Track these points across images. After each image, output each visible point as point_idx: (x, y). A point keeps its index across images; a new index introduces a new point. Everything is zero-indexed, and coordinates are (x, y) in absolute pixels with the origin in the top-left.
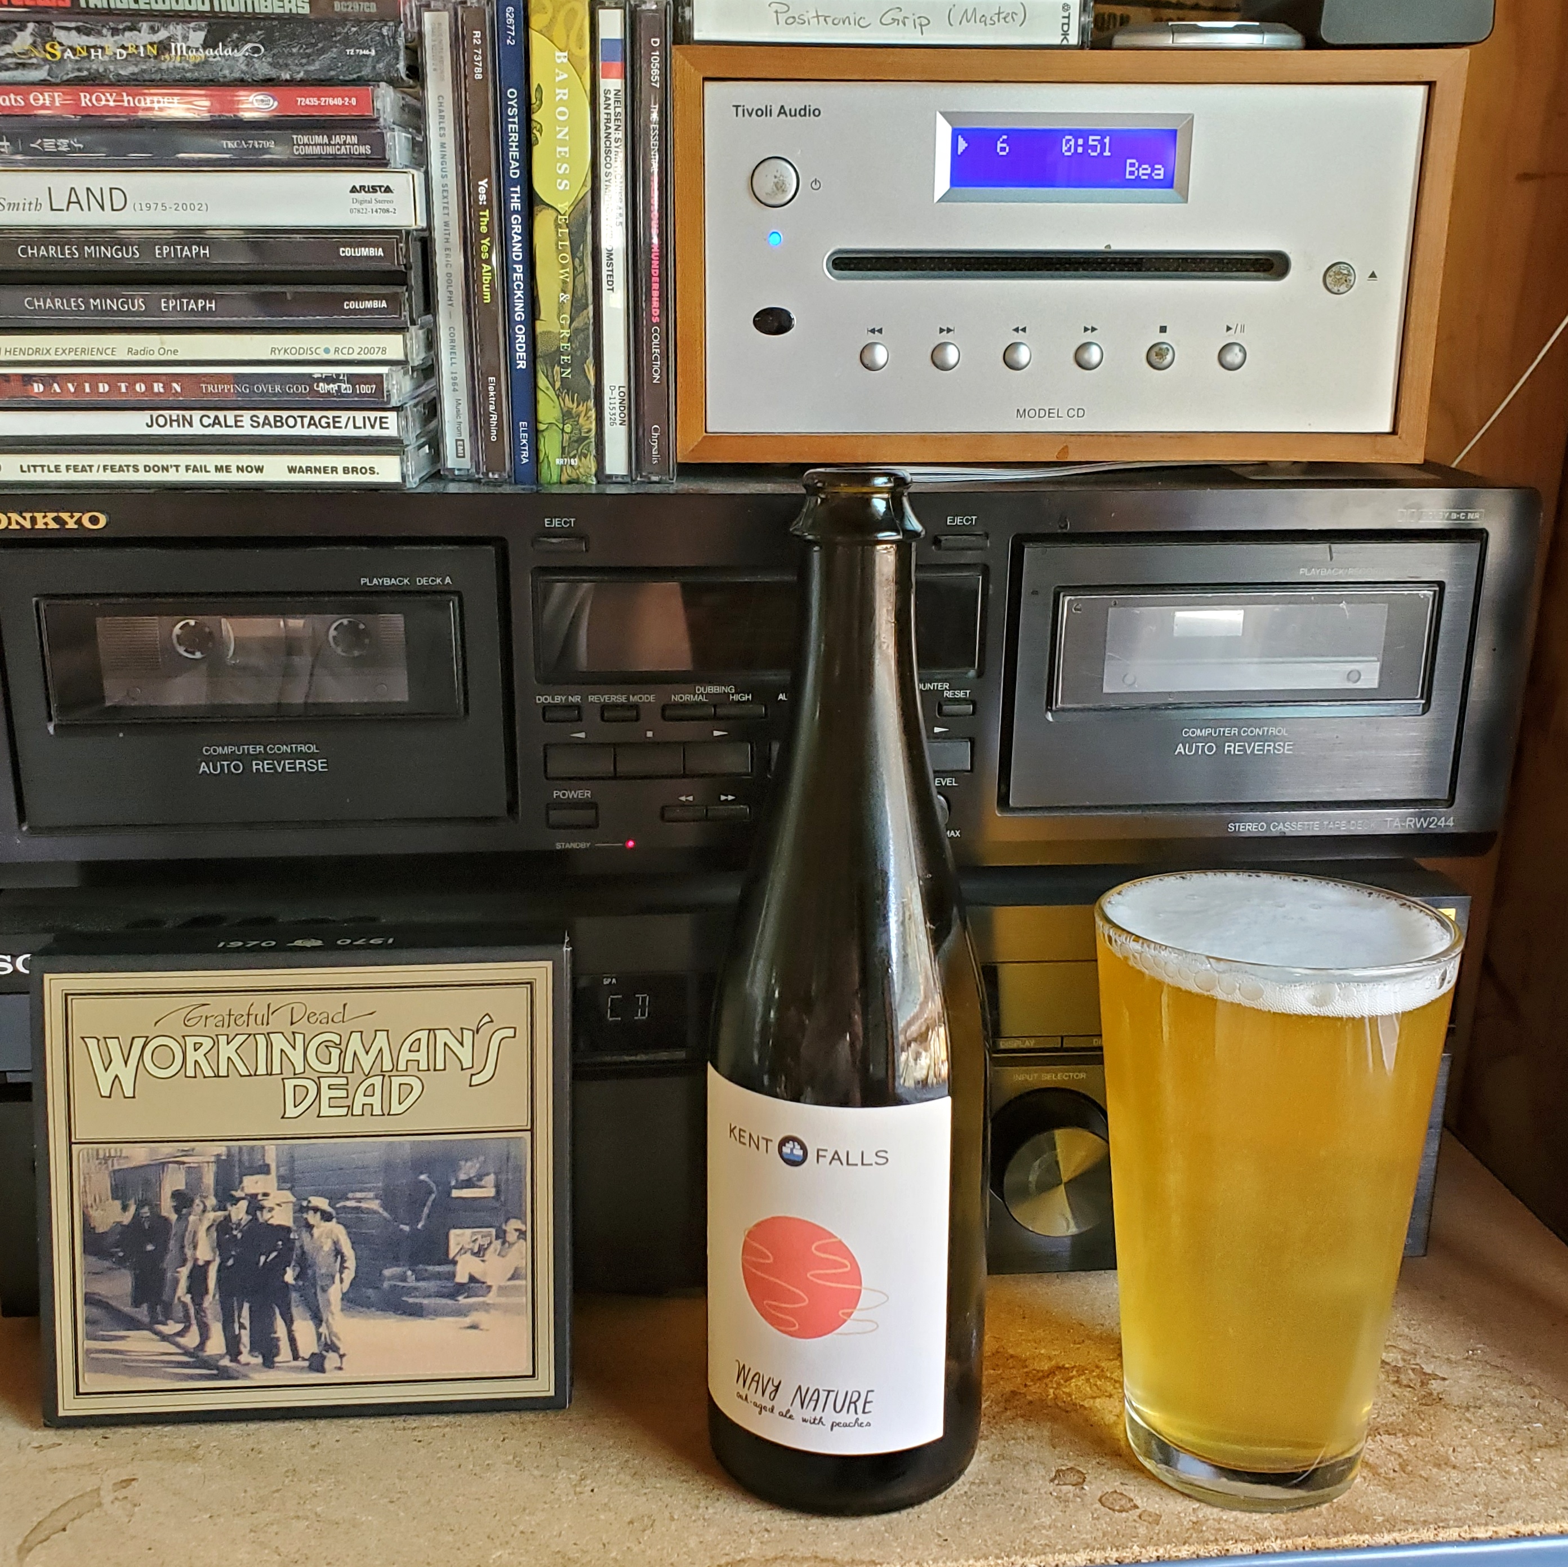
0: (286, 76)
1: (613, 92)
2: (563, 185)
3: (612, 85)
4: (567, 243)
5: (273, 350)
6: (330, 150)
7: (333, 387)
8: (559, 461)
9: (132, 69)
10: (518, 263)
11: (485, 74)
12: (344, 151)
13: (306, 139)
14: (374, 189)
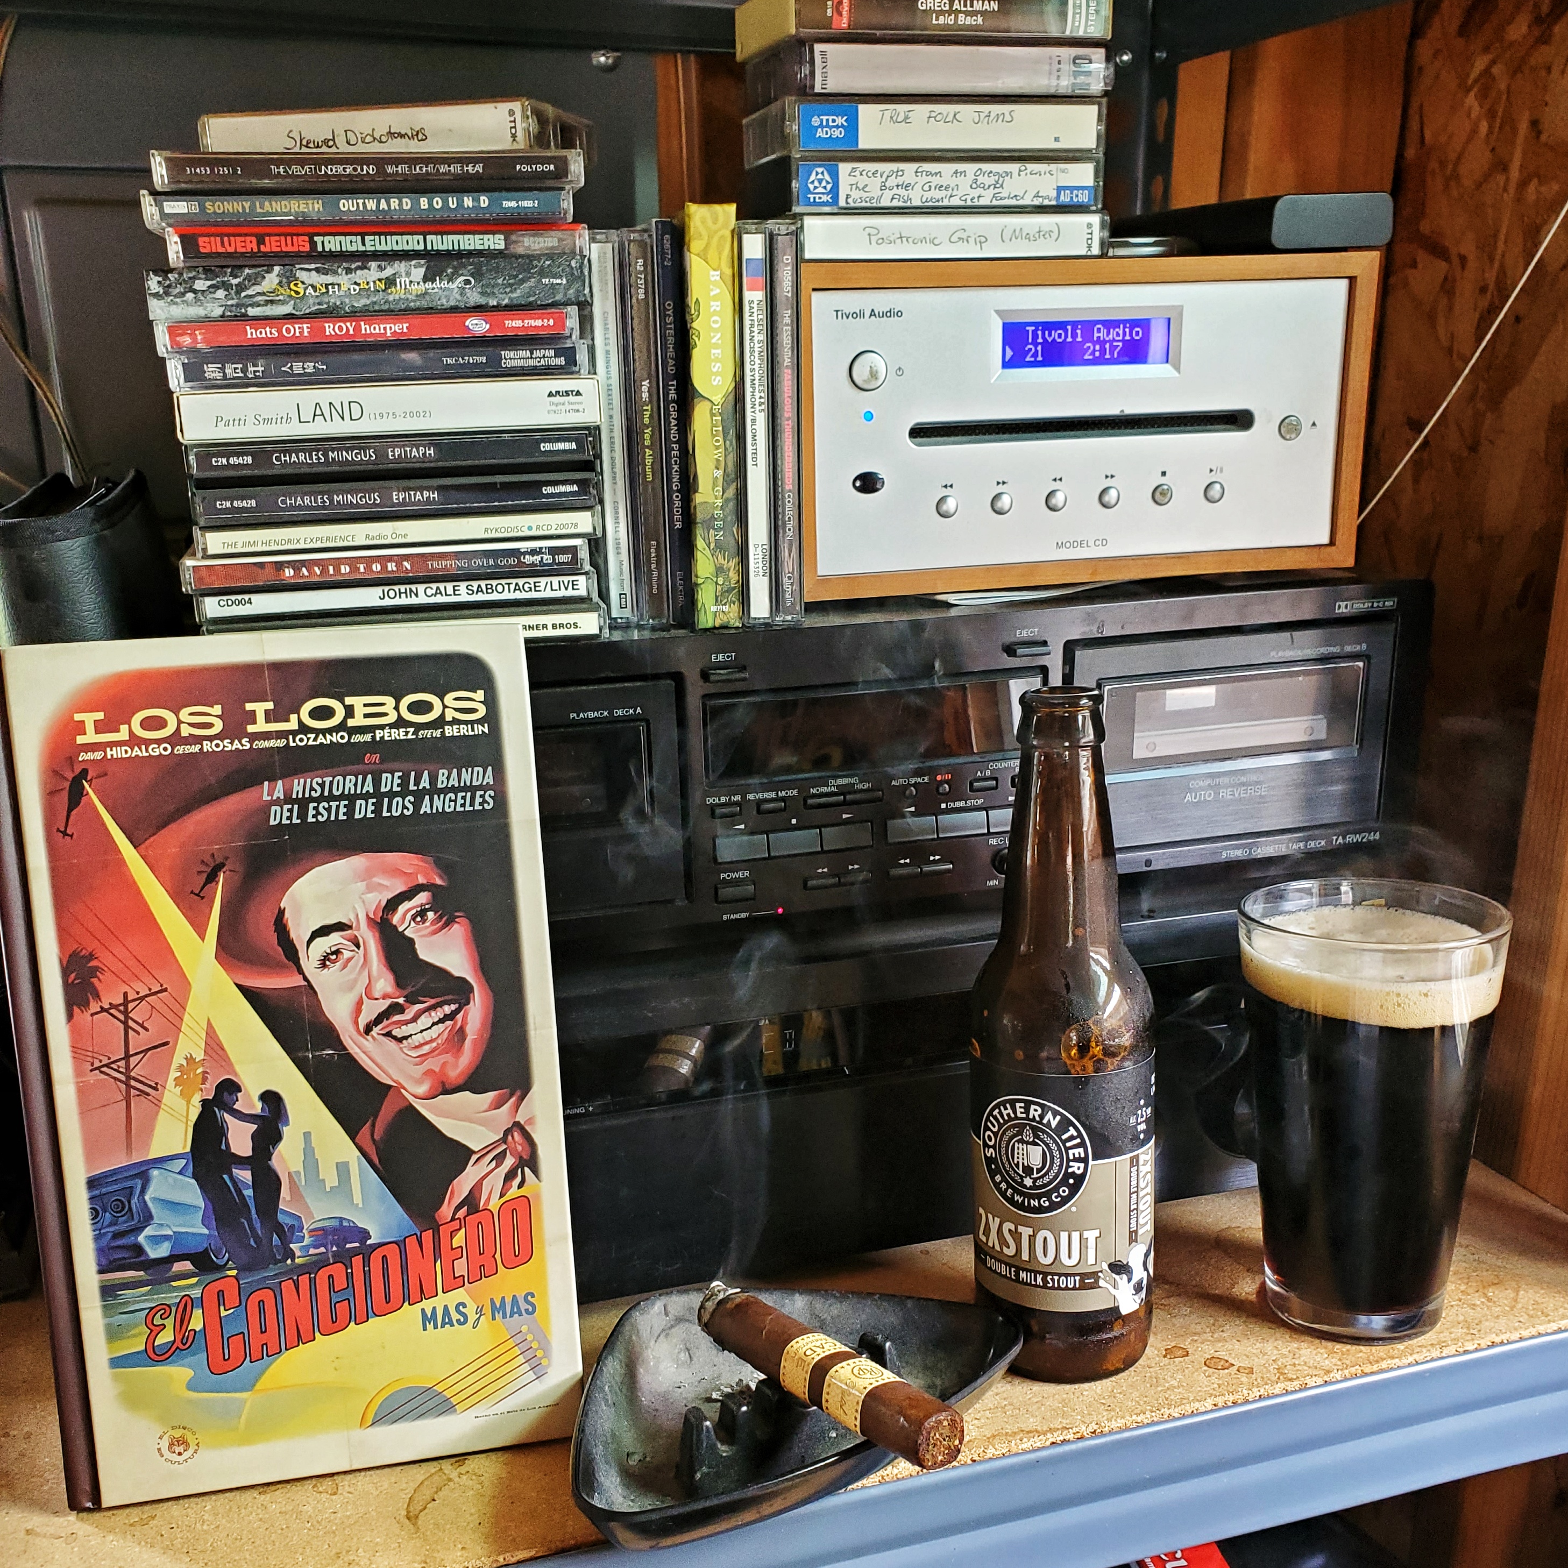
0: (493, 302)
1: (756, 303)
2: (715, 381)
3: (755, 296)
4: (720, 428)
5: (486, 530)
6: (531, 363)
7: (537, 559)
8: (713, 609)
9: (364, 302)
10: (674, 443)
11: (646, 293)
12: (542, 362)
13: (512, 354)
14: (567, 393)
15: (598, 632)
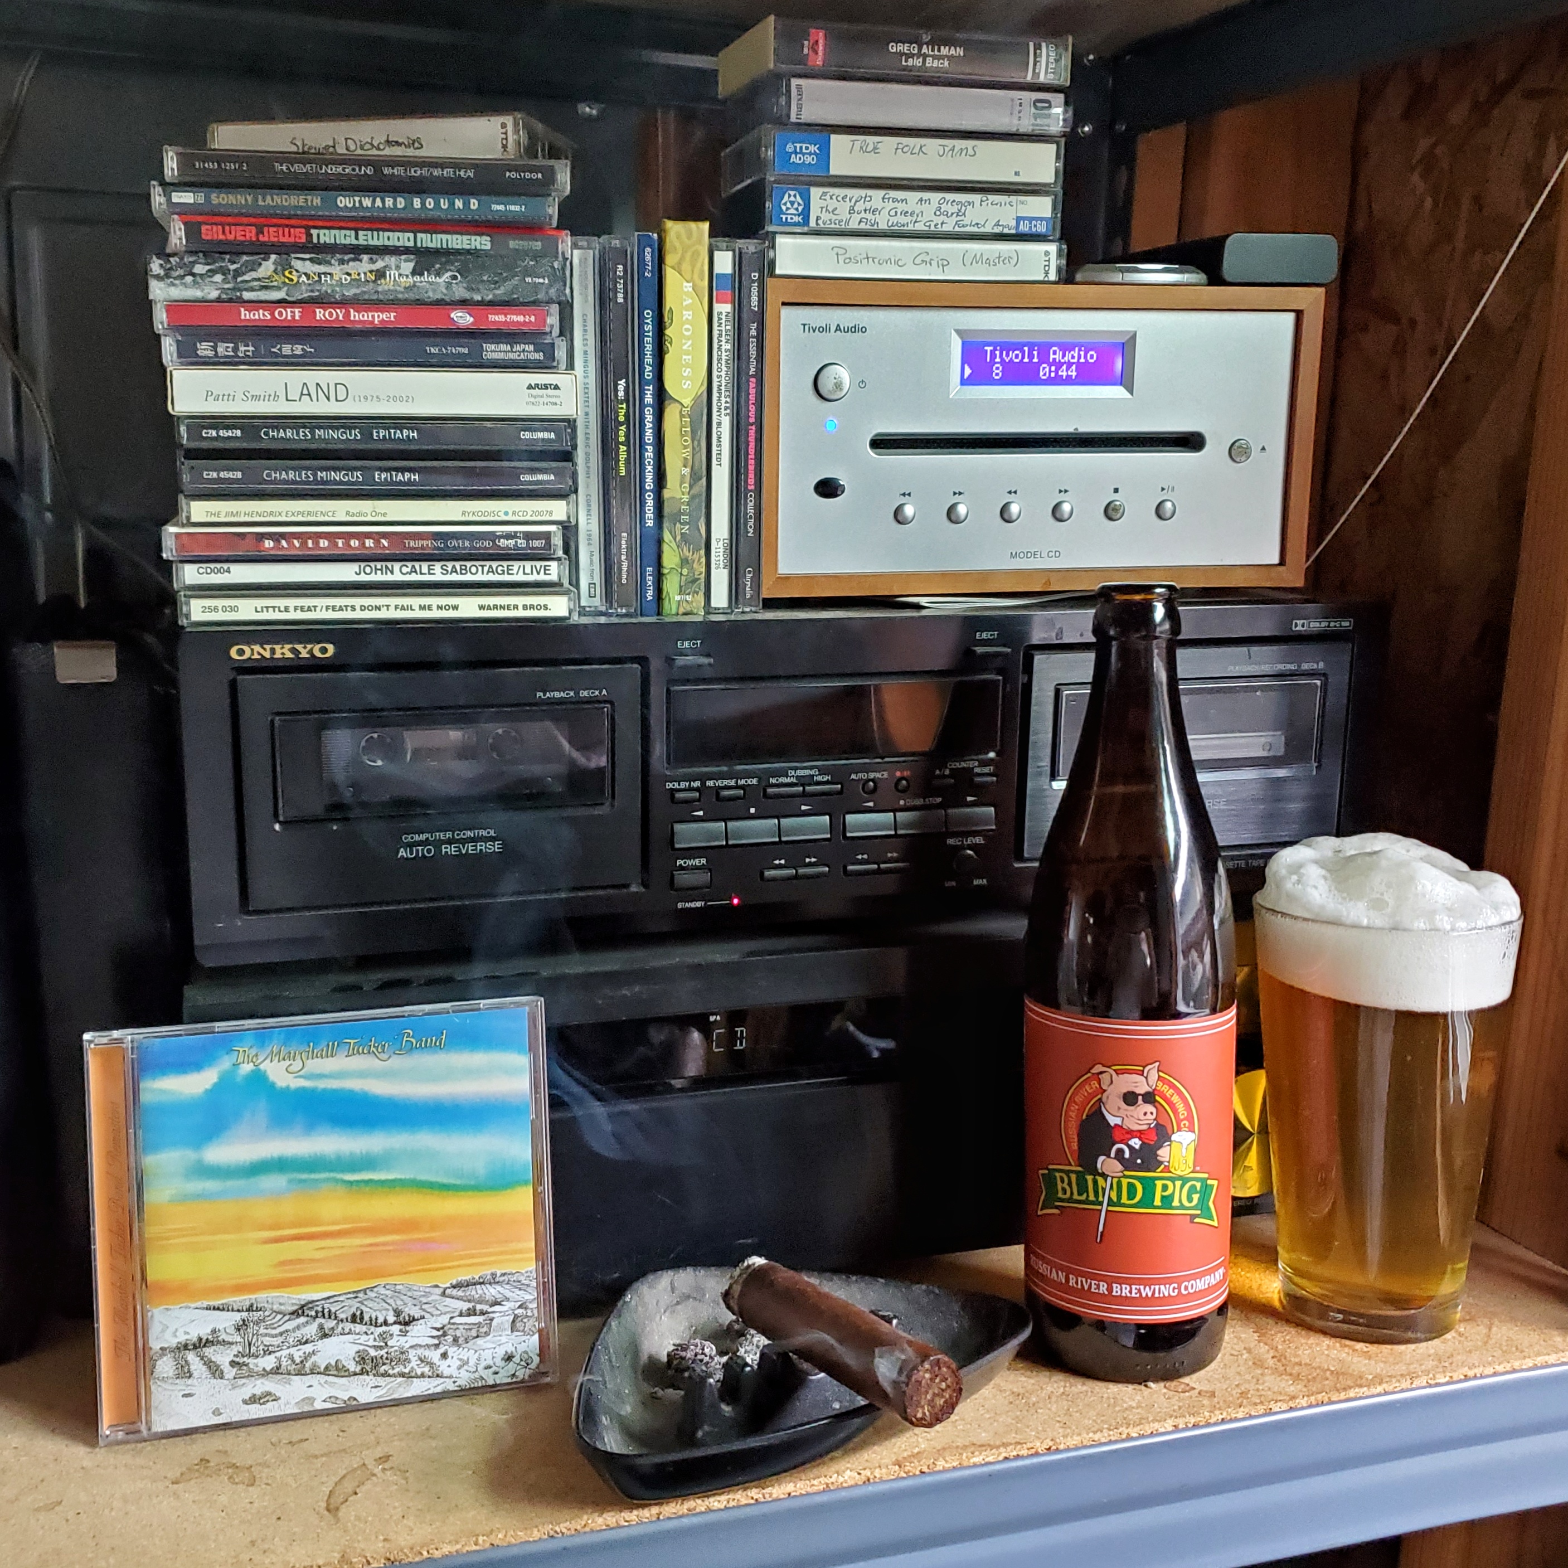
0: (478, 297)
1: (724, 314)
2: (687, 385)
3: (724, 309)
4: (689, 429)
5: (464, 513)
6: (511, 356)
7: (511, 543)
8: (678, 598)
9: (354, 291)
10: (648, 444)
11: (625, 298)
12: (522, 356)
13: (493, 347)
14: (546, 387)
15: (567, 614)
